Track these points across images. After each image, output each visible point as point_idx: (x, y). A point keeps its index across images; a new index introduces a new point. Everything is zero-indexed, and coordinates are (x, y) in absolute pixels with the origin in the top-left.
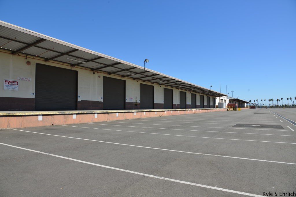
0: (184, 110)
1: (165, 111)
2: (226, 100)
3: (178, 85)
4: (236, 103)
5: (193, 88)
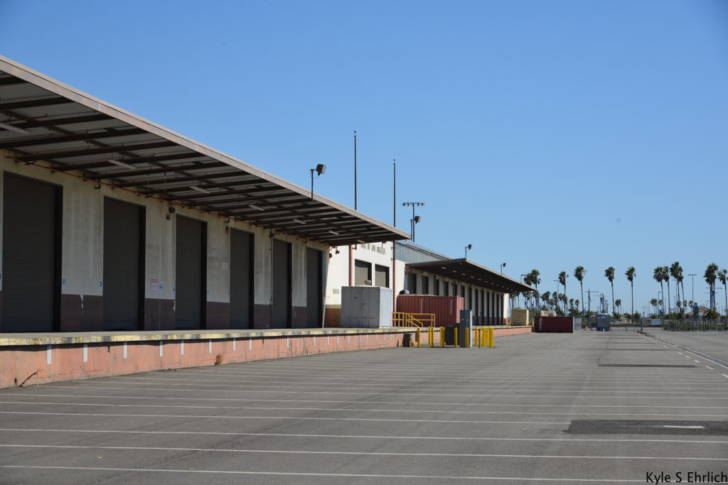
0: (156, 343)
1: (44, 348)
2: (386, 269)
3: (113, 158)
4: (451, 294)
5: (206, 181)
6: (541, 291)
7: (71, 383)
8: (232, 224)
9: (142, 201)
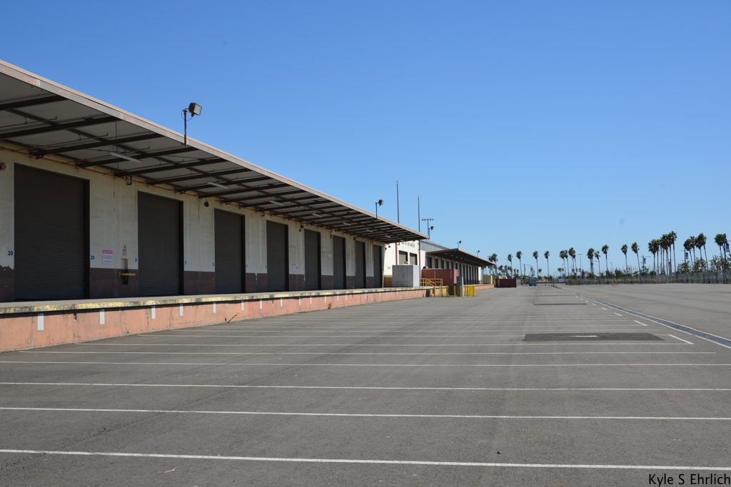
0: (297, 298)
1: (240, 301)
2: (415, 255)
3: (271, 200)
4: (450, 268)
5: (321, 211)
6: (498, 266)
7: (254, 320)
8: (334, 233)
9: (286, 222)
